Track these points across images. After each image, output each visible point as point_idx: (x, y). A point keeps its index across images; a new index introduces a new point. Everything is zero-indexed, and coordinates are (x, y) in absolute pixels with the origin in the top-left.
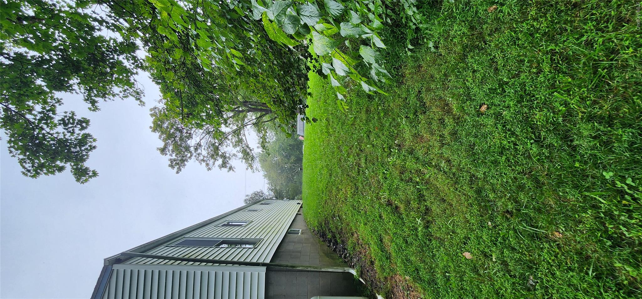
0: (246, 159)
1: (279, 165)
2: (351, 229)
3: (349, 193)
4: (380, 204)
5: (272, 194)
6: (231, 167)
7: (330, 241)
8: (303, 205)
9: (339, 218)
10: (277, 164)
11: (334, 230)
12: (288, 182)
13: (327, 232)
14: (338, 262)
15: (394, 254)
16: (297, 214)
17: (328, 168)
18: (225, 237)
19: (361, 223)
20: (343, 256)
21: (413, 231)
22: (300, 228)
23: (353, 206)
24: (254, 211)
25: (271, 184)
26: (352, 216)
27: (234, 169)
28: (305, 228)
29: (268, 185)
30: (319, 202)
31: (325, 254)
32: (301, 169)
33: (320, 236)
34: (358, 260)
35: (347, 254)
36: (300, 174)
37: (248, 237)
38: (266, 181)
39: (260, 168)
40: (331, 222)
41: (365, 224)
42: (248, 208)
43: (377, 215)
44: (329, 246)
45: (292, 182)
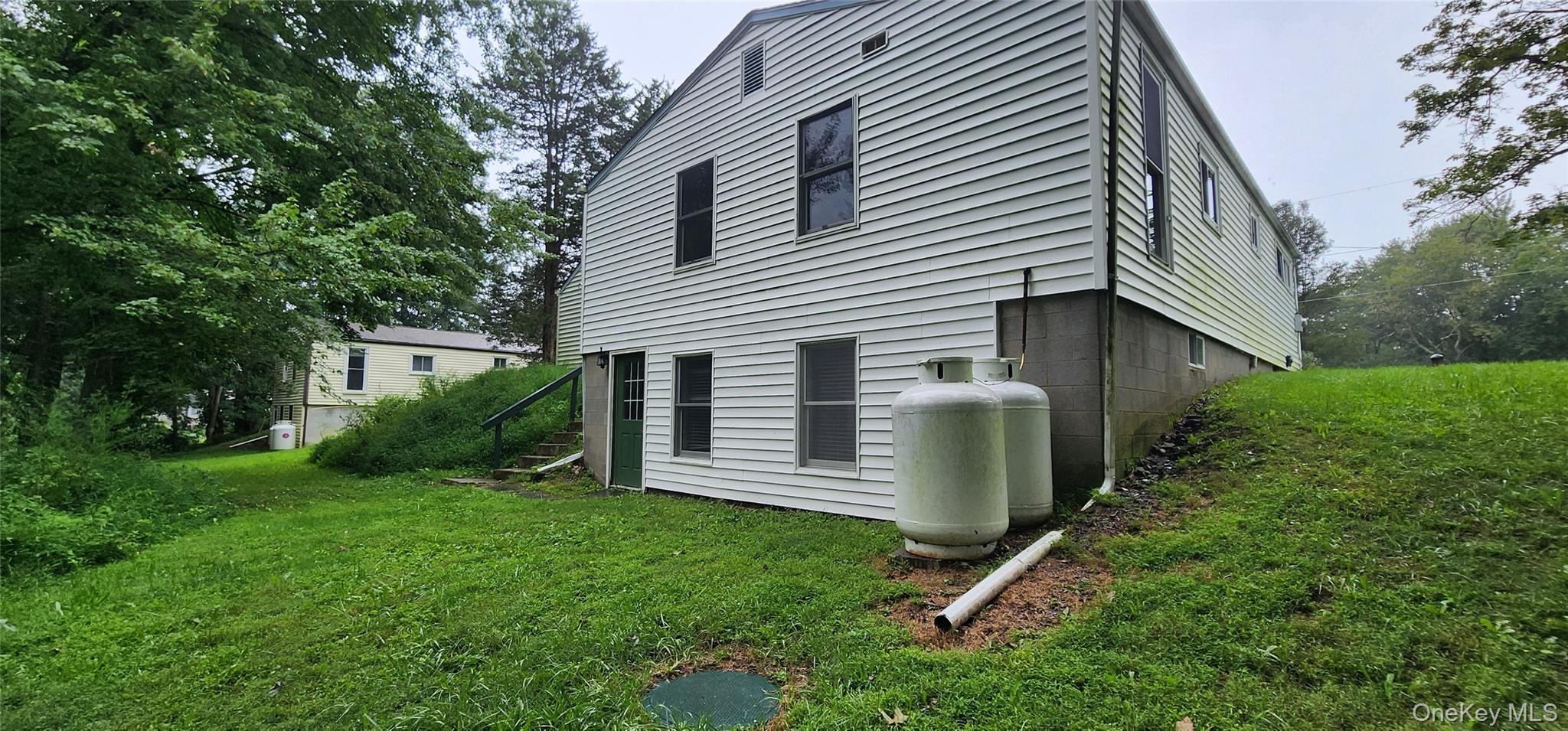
0: (1468, 170)
1: (1452, 287)
2: (1223, 492)
3: (1350, 493)
4: (1315, 572)
5: (1320, 280)
6: (1427, 128)
7: (1177, 441)
8: (1286, 373)
9: (1254, 464)
10: (1456, 280)
11: (1213, 450)
12: (1370, 325)
13: (1206, 434)
14: (1127, 455)
15: (1164, 578)
16: (1251, 357)
17: (1447, 437)
18: (1172, 177)
19: (1245, 515)
20: (1141, 469)
21: (1234, 633)
22: (1209, 364)
23: (1300, 500)
24: (1254, 236)
25: (1361, 271)
26: (1263, 495)
27: (1415, 140)
28: (1209, 378)
29: (1352, 263)
30: (1302, 413)
31: (1144, 426)
32: (1436, 361)
33: (1189, 417)
34: (1136, 502)
35: (1149, 478)
36: (1418, 357)
37: (1175, 235)
38: (1371, 255)
39: (1429, 224)
40: (1239, 442)
41: (1242, 526)
42: (1261, 218)
43: (1276, 558)
44: (1163, 437)
45: (1373, 339)
